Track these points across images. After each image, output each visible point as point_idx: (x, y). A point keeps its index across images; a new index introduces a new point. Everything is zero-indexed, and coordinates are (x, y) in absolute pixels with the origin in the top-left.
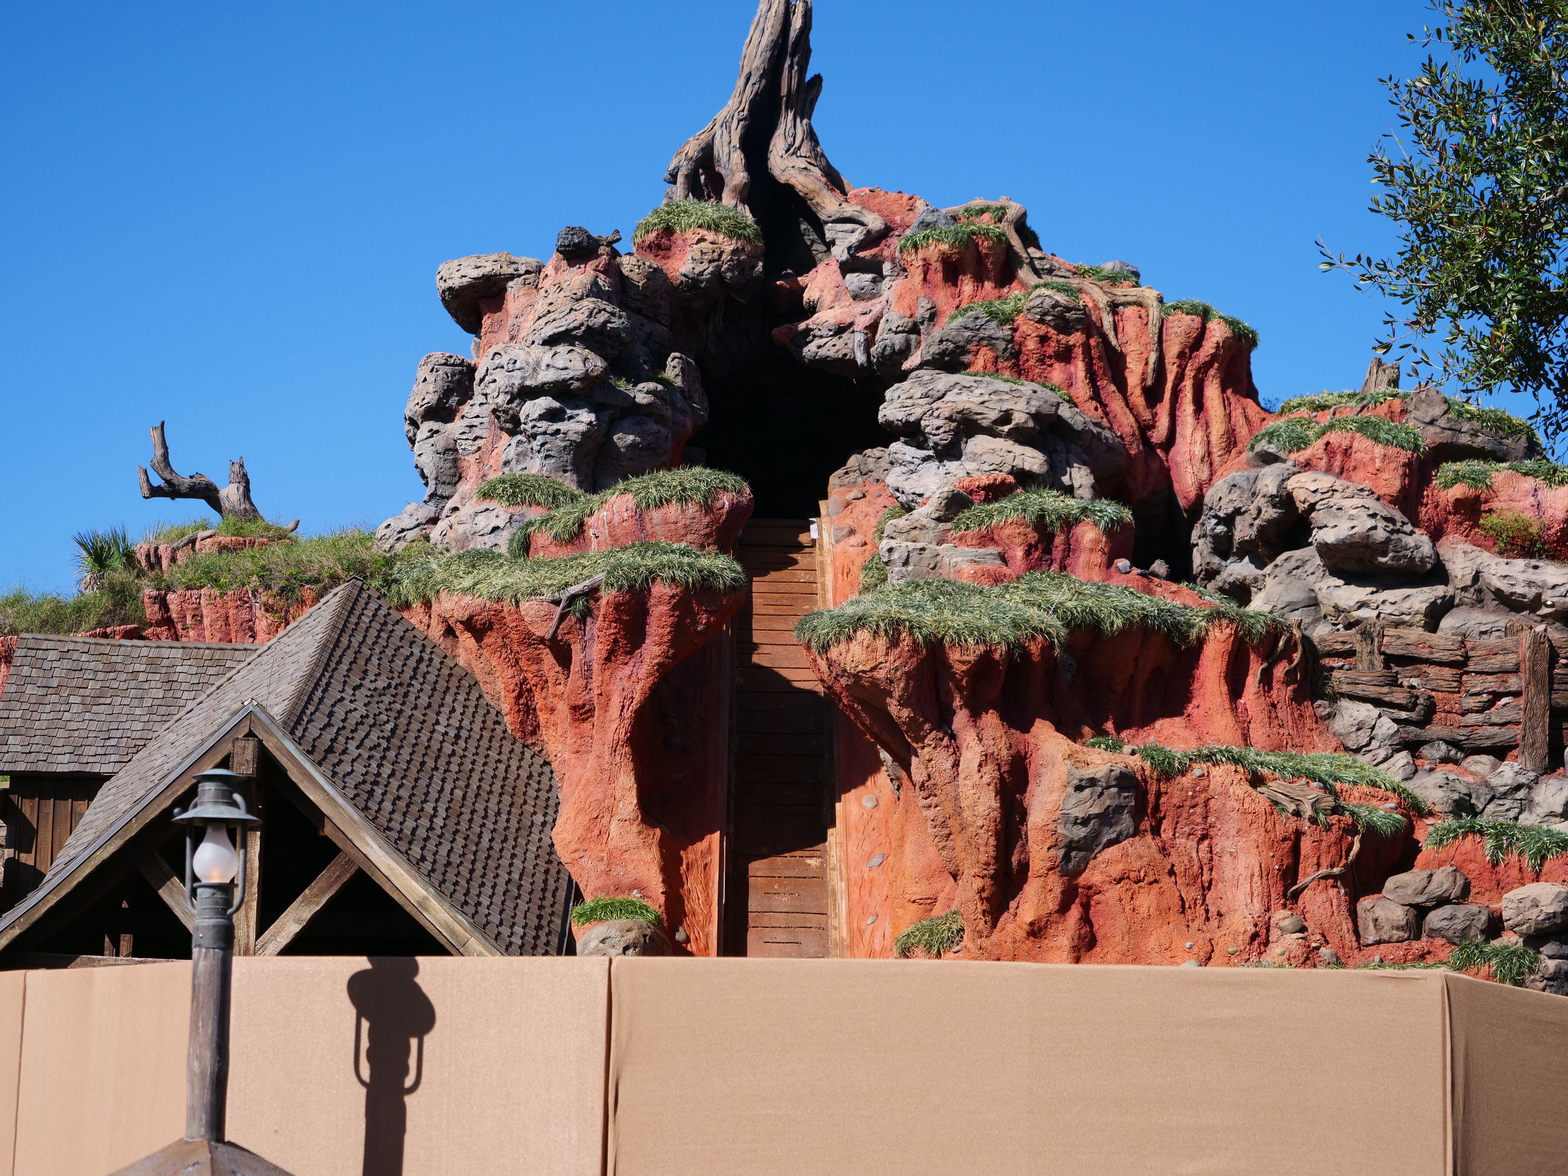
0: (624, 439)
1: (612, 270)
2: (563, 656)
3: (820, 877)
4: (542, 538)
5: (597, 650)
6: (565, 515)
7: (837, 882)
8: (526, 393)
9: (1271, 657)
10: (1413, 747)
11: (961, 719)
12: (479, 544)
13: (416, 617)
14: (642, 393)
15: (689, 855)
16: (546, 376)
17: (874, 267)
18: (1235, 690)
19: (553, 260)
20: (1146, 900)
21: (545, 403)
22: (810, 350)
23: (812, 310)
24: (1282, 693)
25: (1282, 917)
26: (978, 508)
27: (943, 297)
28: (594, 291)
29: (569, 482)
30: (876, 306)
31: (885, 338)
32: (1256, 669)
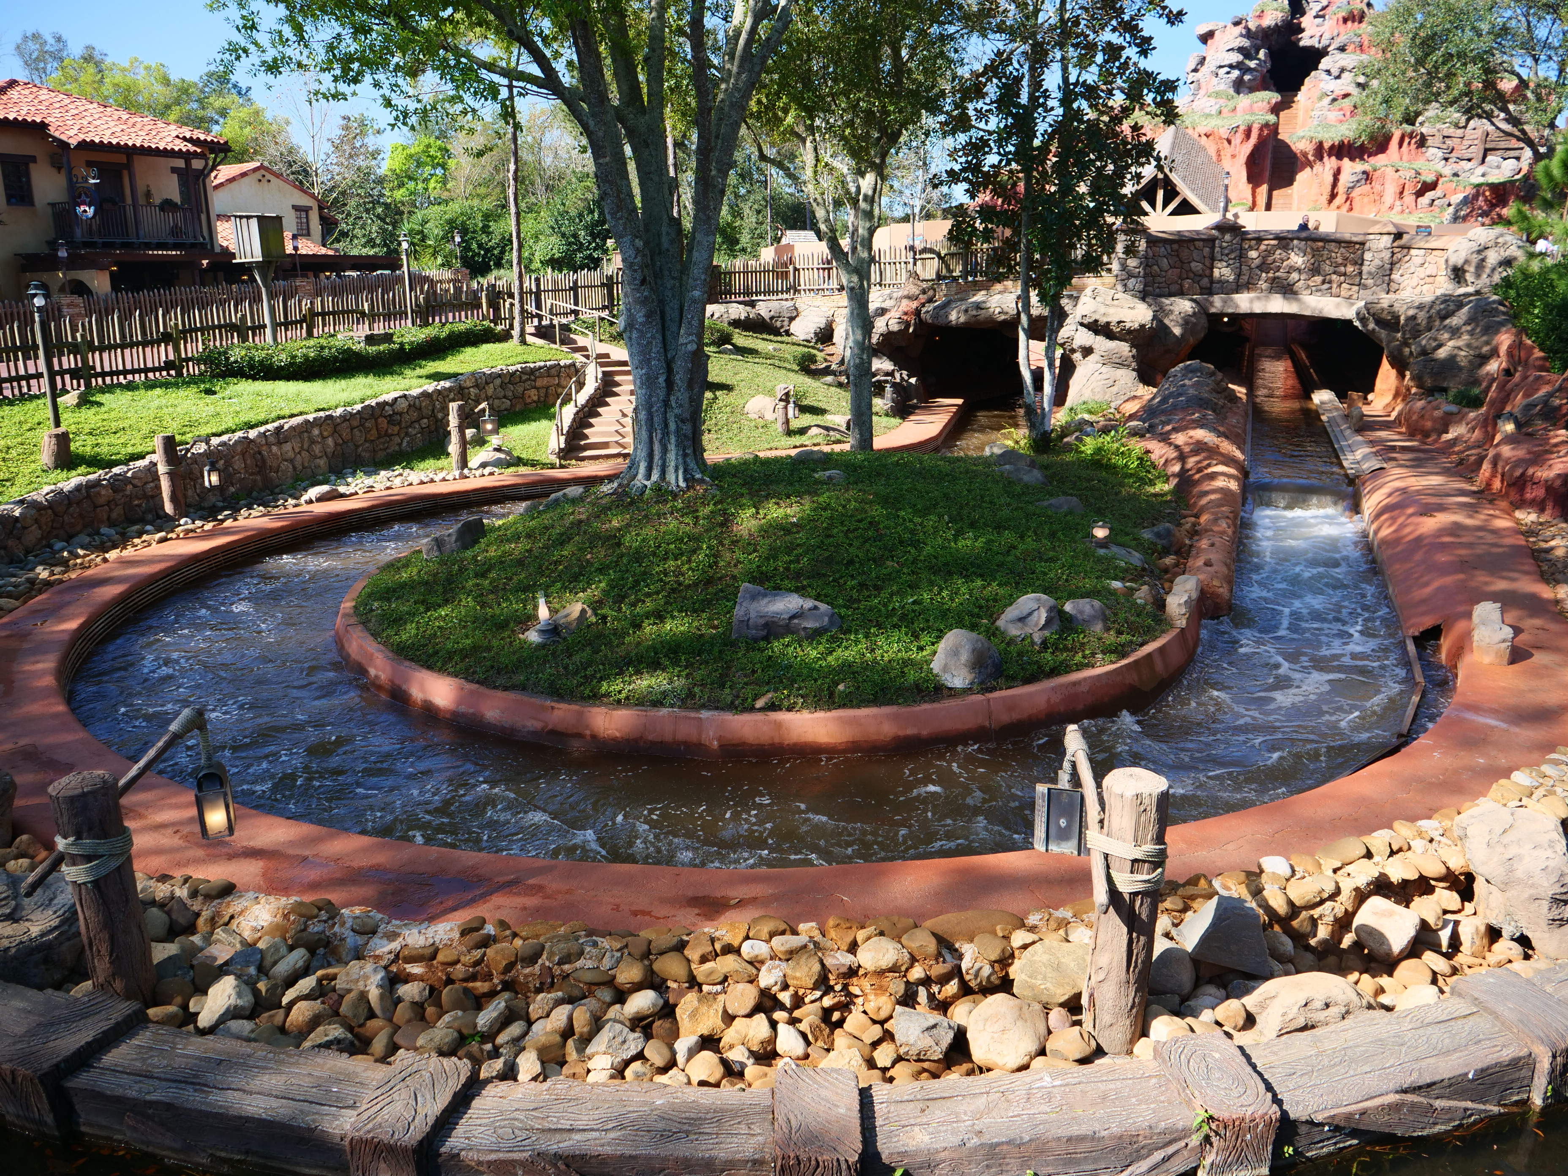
0: (1247, 77)
1: (1247, 28)
2: (1229, 142)
3: (1291, 195)
4: (1225, 110)
5: (1239, 141)
6: (1231, 104)
7: (1295, 196)
8: (1221, 67)
9: (1411, 137)
10: (1446, 159)
11: (1326, 158)
12: (1207, 111)
13: (1190, 131)
14: (1252, 64)
15: (1258, 190)
16: (1227, 62)
17: (1323, 16)
18: (1401, 145)
19: (1230, 25)
20: (1366, 200)
21: (1227, 69)
22: (1302, 44)
23: (1303, 30)
24: (1413, 146)
25: (1398, 203)
26: (1340, 101)
27: (1342, 28)
28: (1242, 35)
29: (1231, 91)
30: (1322, 29)
31: (1325, 42)
32: (1407, 140)
